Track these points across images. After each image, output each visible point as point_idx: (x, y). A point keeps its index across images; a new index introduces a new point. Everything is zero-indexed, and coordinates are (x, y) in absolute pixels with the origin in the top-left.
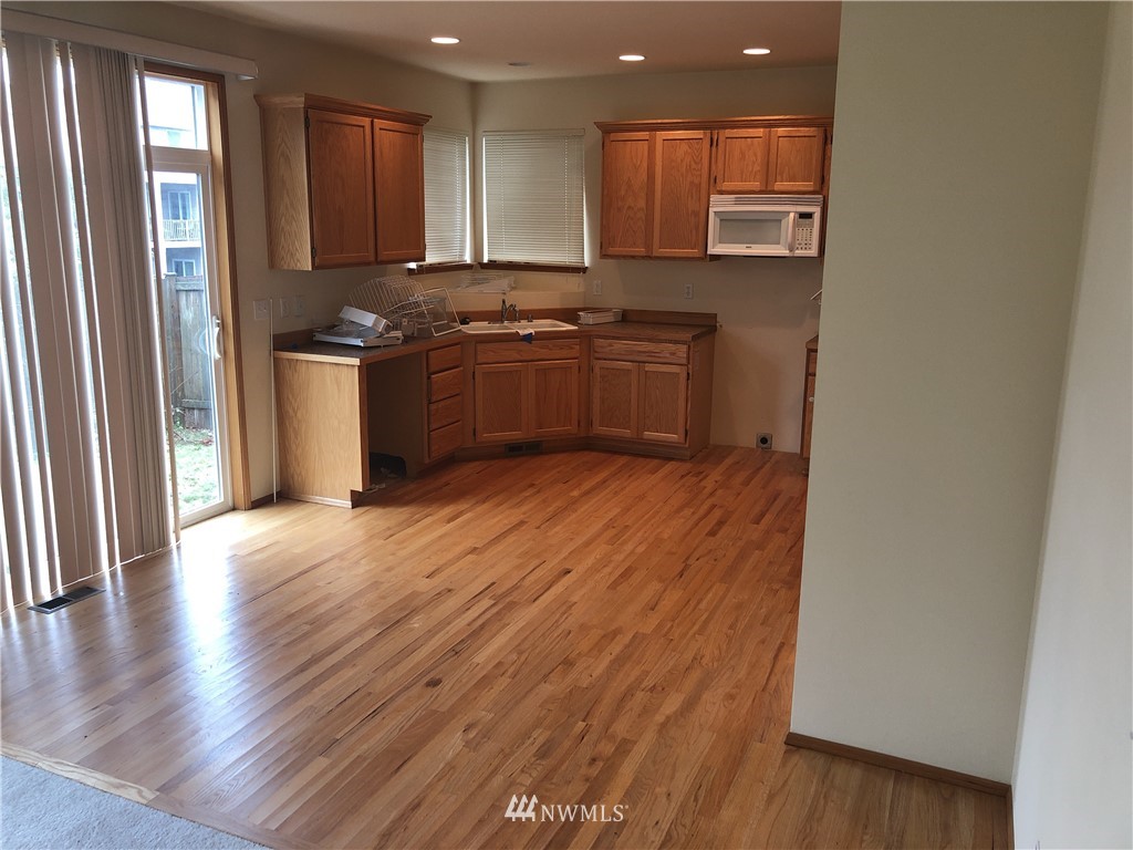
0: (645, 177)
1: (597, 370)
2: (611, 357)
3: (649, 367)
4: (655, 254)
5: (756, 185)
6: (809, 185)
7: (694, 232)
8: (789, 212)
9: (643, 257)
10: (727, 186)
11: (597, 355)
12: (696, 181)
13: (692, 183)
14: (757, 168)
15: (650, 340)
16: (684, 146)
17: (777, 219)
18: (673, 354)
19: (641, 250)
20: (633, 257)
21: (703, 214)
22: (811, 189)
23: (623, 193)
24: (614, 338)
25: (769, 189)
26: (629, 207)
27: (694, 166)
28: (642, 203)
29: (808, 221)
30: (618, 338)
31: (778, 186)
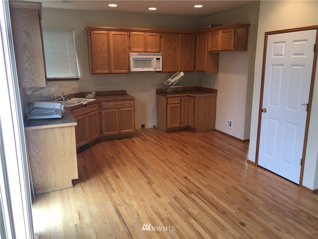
0: (106, 46)
1: (103, 113)
2: (108, 108)
3: (122, 109)
4: (112, 72)
5: (142, 50)
6: (157, 50)
7: (125, 65)
8: (154, 58)
9: (108, 74)
10: (134, 50)
11: (102, 108)
12: (124, 48)
13: (123, 49)
14: (142, 45)
15: (121, 101)
16: (119, 37)
17: (150, 60)
18: (130, 104)
19: (108, 71)
20: (104, 74)
21: (127, 59)
22: (158, 51)
23: (99, 51)
24: (108, 101)
25: (146, 51)
26: (102, 57)
27: (123, 43)
28: (106, 55)
29: (159, 60)
30: (110, 101)
31: (149, 50)
